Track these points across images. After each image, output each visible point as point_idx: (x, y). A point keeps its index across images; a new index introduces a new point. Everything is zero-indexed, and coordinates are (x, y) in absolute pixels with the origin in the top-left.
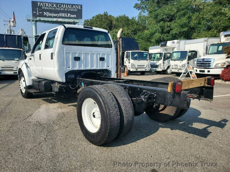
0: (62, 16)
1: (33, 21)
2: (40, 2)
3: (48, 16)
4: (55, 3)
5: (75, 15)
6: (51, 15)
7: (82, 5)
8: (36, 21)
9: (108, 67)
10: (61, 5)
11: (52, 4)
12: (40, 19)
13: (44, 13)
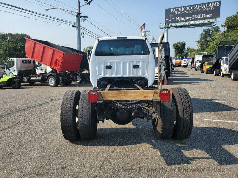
0: (195, 18)
1: (165, 28)
2: (173, 8)
3: (181, 20)
4: (188, 6)
5: (211, 15)
6: (183, 19)
7: (220, 2)
8: (168, 28)
9: (144, 74)
10: (195, 6)
11: (185, 8)
12: (172, 25)
13: (177, 18)
